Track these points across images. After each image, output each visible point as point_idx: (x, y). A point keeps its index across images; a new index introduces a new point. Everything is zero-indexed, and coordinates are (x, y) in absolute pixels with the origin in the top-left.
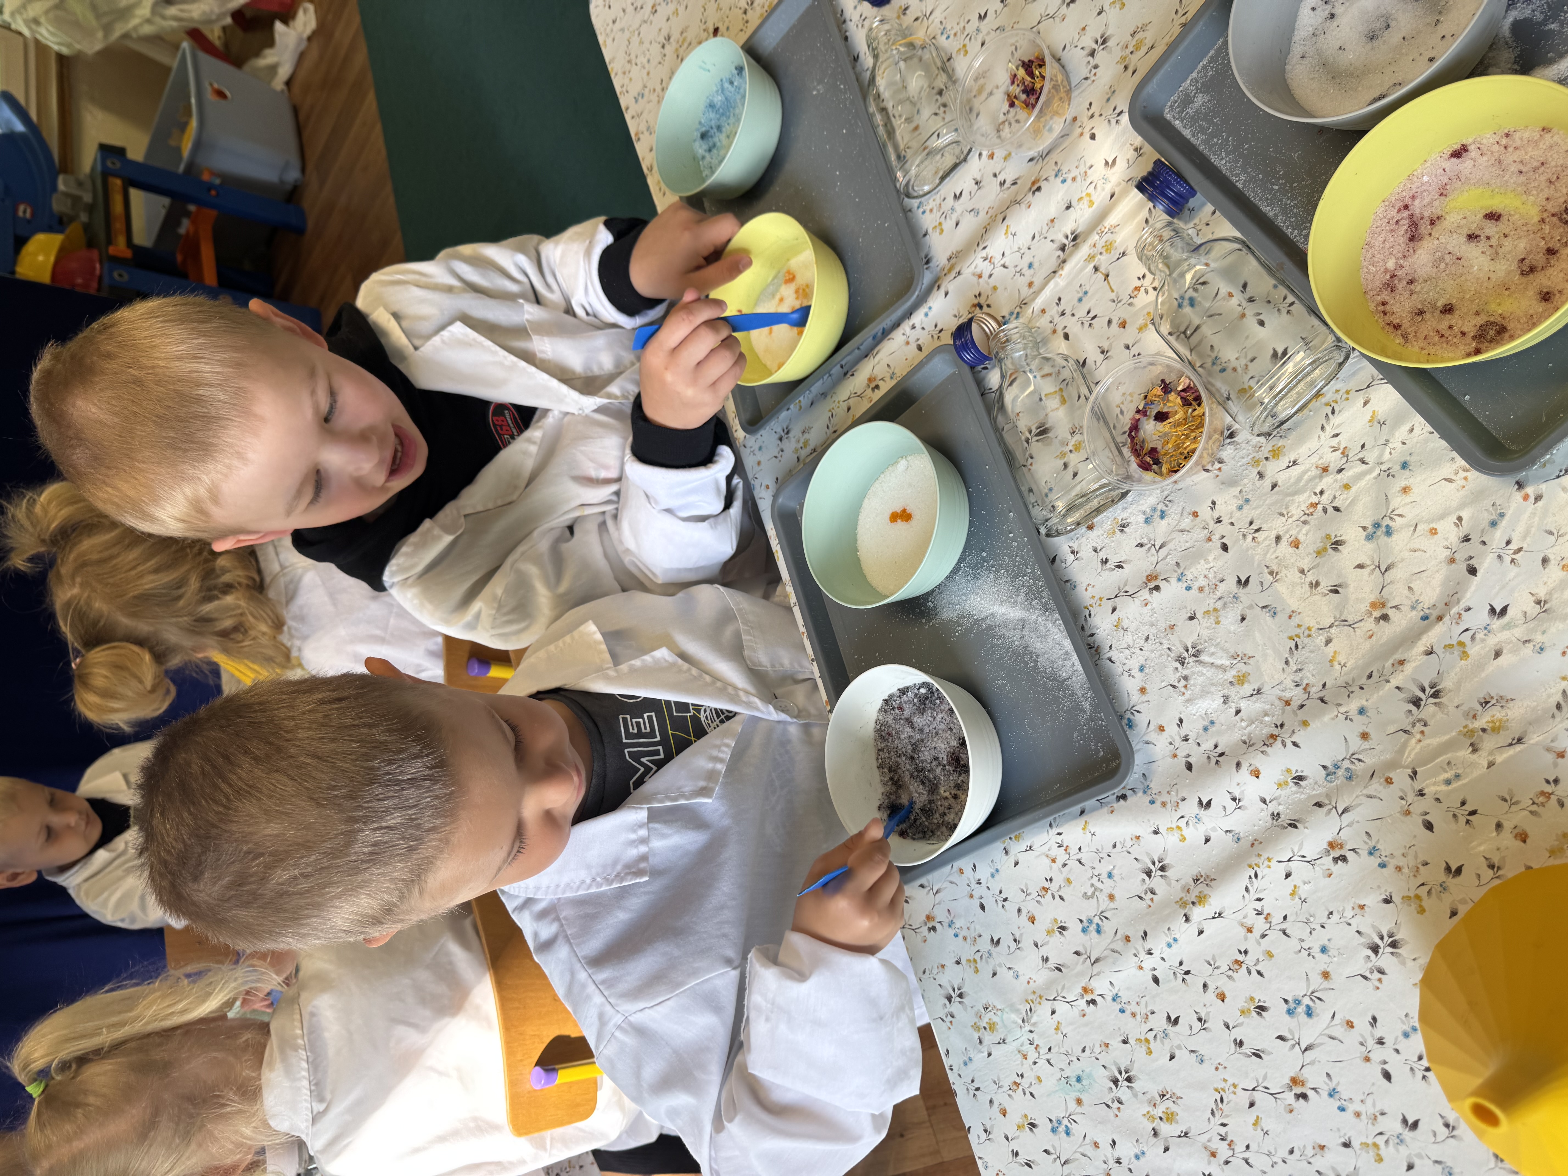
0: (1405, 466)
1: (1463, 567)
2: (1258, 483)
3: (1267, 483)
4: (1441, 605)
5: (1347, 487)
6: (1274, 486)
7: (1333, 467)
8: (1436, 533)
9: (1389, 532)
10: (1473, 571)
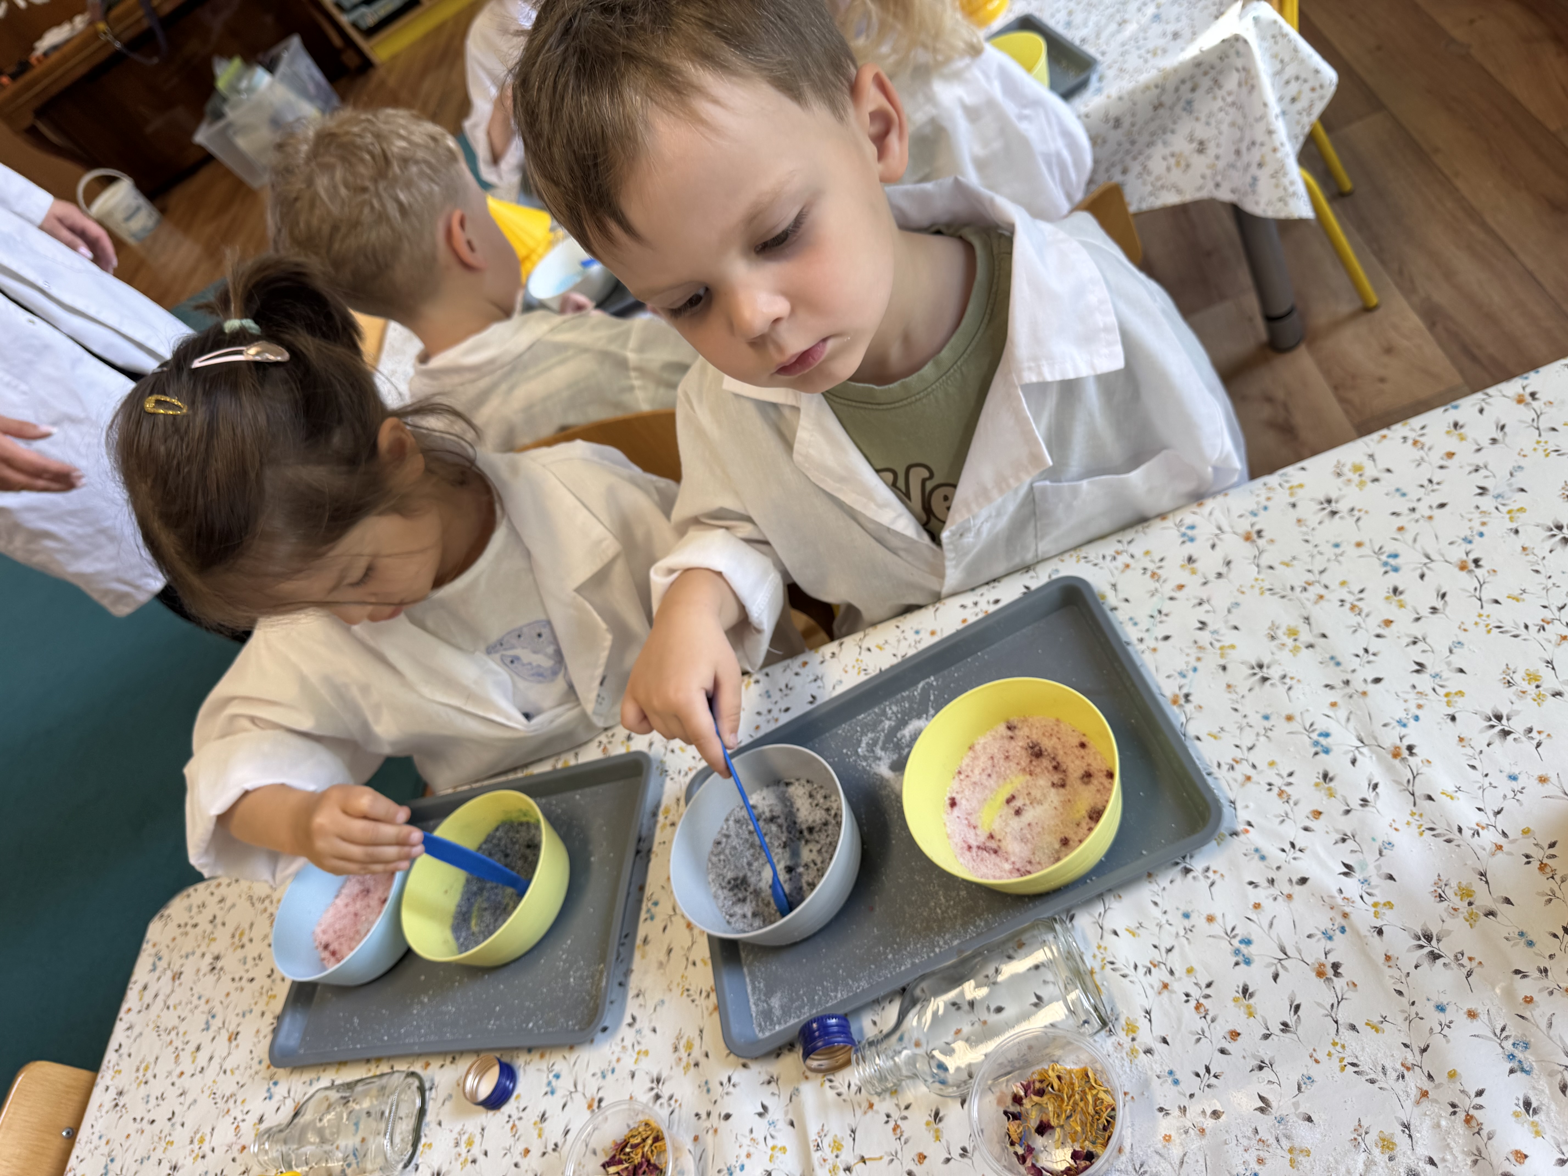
0: (1186, 916)
1: (1298, 888)
2: (1156, 1056)
3: (1159, 1047)
4: (1332, 914)
5: (1190, 971)
6: (1165, 1041)
7: (1167, 978)
8: (1259, 904)
10: (1303, 881)
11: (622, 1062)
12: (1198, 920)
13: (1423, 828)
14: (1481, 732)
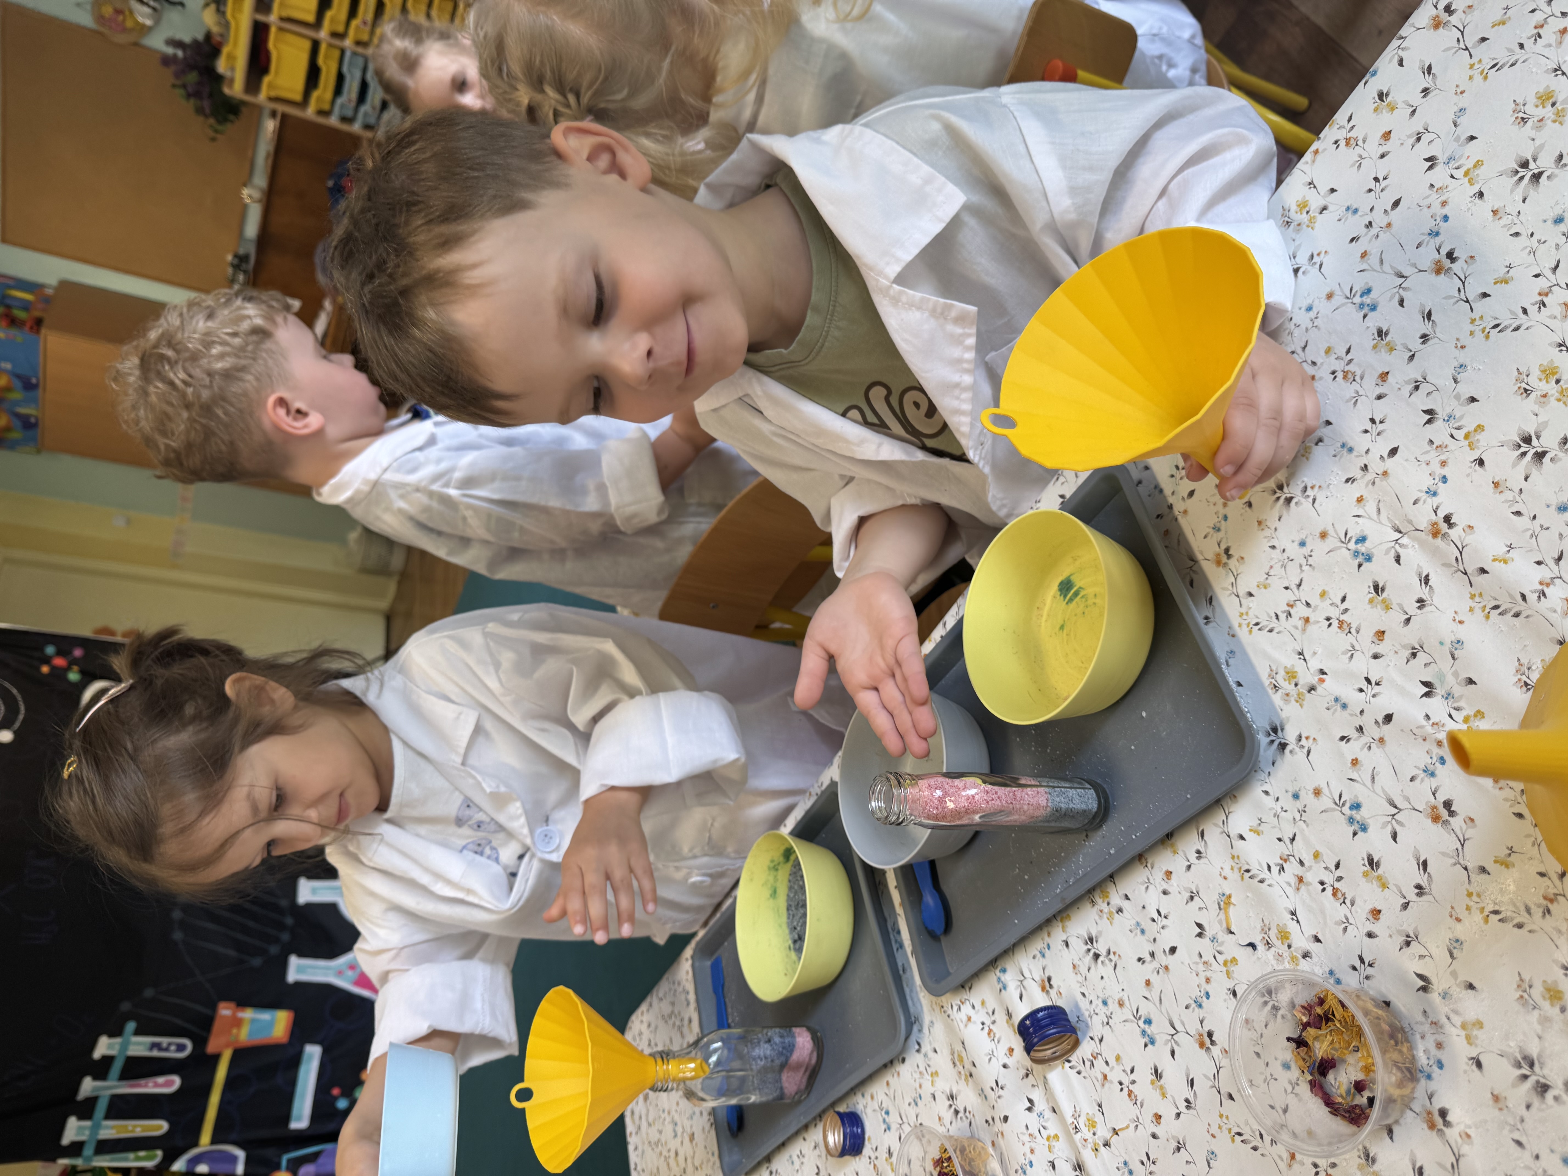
0: (1296, 796)
1: (1386, 728)
2: (1315, 959)
3: (1313, 947)
4: (1427, 746)
5: (1317, 855)
6: (1317, 940)
7: (1299, 871)
8: (1356, 759)
9: (1356, 806)
10: (1388, 718)
11: (923, 1086)
12: (1307, 797)
13: (1487, 610)
14: (1514, 465)
